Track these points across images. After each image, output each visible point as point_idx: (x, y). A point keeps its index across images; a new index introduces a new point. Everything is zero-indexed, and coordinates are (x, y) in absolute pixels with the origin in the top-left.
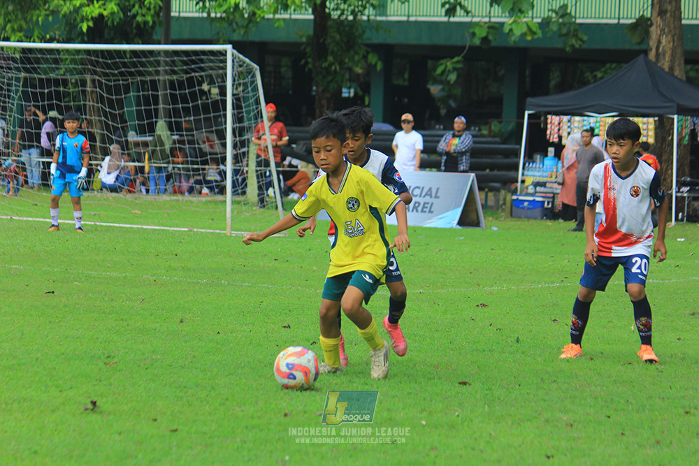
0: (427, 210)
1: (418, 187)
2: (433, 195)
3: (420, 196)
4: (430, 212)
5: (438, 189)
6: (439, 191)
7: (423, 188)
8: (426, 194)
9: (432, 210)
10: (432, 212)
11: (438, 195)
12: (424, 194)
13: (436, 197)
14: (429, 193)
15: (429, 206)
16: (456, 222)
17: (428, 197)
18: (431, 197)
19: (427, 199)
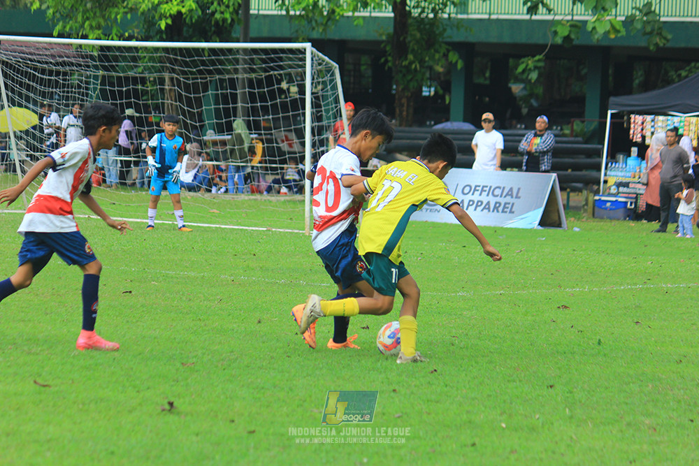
0: (508, 210)
1: (499, 188)
2: (514, 195)
3: (501, 196)
4: (511, 212)
5: (519, 189)
6: (521, 191)
7: (504, 188)
8: (507, 195)
9: (513, 210)
10: (513, 212)
11: (519, 195)
12: (504, 194)
13: (517, 197)
14: (510, 193)
15: (510, 206)
16: (537, 222)
17: (509, 197)
18: (512, 197)
19: (508, 199)
